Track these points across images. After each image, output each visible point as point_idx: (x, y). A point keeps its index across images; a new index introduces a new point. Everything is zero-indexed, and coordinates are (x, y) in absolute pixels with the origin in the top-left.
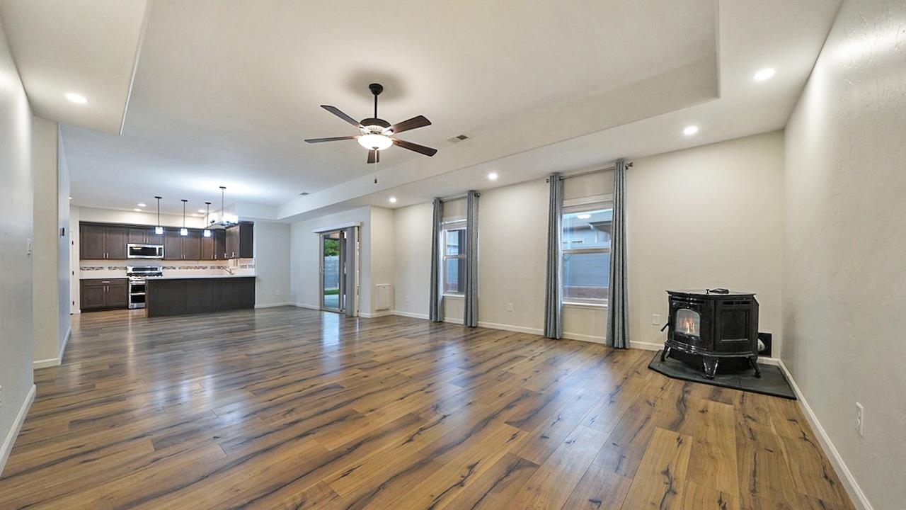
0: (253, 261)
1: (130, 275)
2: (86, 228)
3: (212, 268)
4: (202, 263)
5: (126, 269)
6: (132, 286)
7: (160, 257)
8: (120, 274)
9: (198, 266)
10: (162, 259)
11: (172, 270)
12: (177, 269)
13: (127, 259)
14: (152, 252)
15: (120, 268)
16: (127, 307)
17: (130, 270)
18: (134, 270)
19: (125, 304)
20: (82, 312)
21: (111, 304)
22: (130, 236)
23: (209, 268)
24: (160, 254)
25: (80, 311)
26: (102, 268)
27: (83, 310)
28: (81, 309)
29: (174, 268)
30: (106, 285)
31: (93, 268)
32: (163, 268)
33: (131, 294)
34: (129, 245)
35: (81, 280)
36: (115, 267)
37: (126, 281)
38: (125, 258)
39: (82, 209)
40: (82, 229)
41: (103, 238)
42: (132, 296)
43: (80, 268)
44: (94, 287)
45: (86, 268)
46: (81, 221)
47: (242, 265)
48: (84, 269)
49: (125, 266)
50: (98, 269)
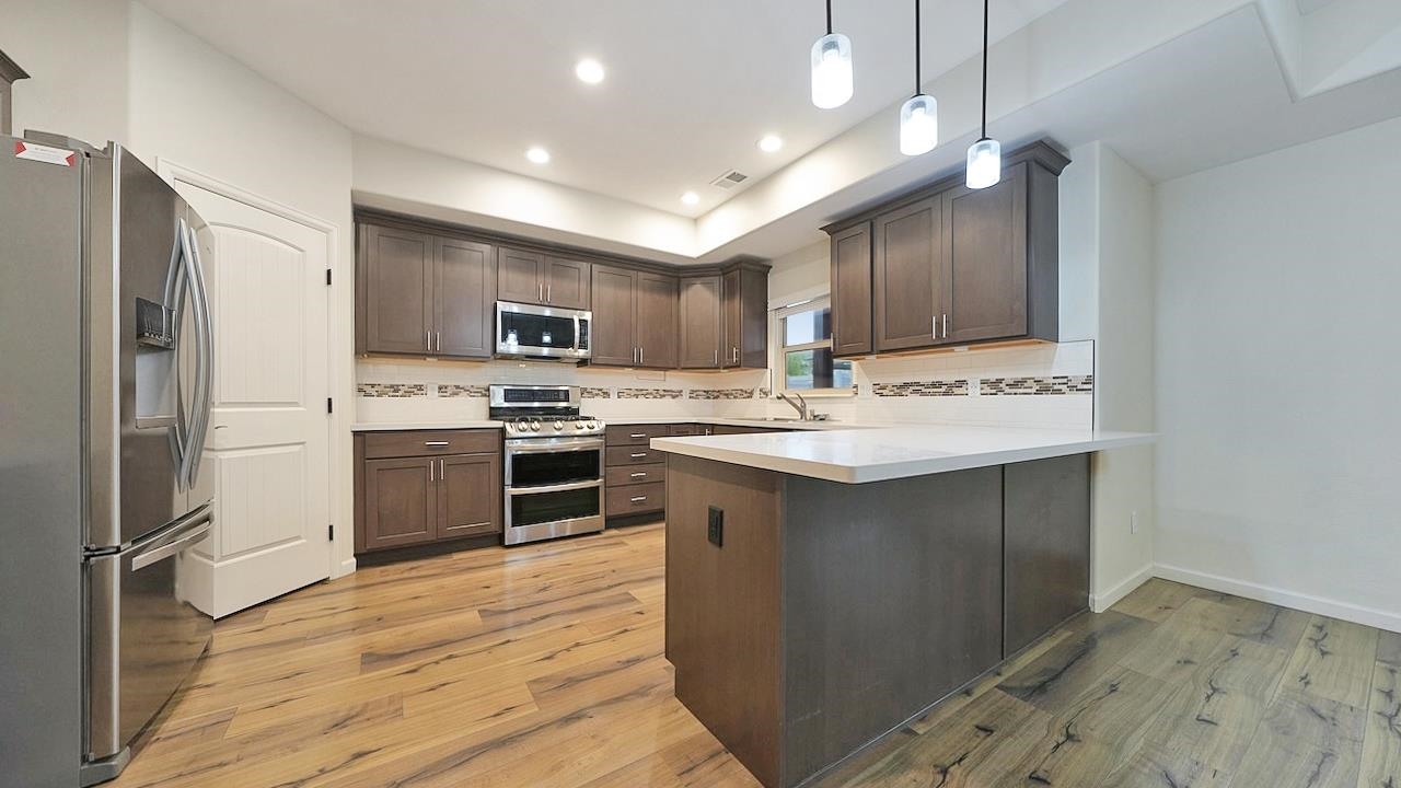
1: (494, 413)
2: (369, 231)
3: (694, 394)
4: (673, 380)
5: (487, 393)
6: (515, 458)
7: (579, 352)
8: (468, 413)
9: (661, 387)
10: (585, 362)
11: (599, 400)
12: (614, 396)
13: (493, 356)
14: (562, 332)
15: (471, 392)
16: (499, 540)
17: (497, 399)
18: (509, 396)
19: (491, 525)
20: (359, 566)
21: (454, 530)
22: (504, 273)
23: (686, 394)
24: (583, 345)
25: (354, 563)
26: (420, 388)
27: (366, 557)
28: (355, 555)
29: (606, 394)
30: (437, 453)
31: (395, 389)
32: (585, 393)
33: (510, 491)
34: (501, 306)
35: (355, 433)
36: (457, 387)
37: (496, 439)
38: (488, 351)
39: (364, 142)
40: (363, 234)
41: (424, 268)
42: (514, 497)
43: (355, 389)
44: (401, 463)
45: (373, 386)
46: (359, 203)
47: (900, 382)
48: (369, 389)
49: (486, 384)
50: (408, 393)
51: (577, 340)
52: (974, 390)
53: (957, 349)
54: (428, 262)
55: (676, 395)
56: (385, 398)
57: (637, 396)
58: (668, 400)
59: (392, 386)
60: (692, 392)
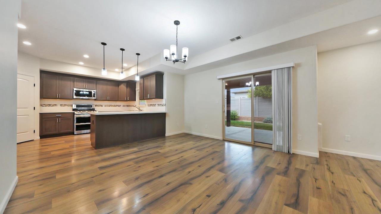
0: (164, 101)
1: (74, 110)
2: (44, 75)
3: (124, 106)
5: (72, 106)
7: (94, 98)
8: (68, 110)
9: (116, 104)
10: (95, 100)
11: (100, 107)
12: (104, 106)
13: (73, 99)
15: (68, 105)
16: (73, 134)
17: (74, 107)
18: (77, 106)
19: (70, 131)
20: (40, 138)
21: (62, 131)
22: (75, 83)
24: (94, 96)
25: (39, 137)
26: (56, 105)
27: (42, 136)
28: (40, 136)
29: (102, 106)
30: (59, 117)
31: (50, 105)
32: (96, 106)
33: (75, 124)
34: (75, 89)
35: (40, 114)
36: (65, 105)
37: (73, 115)
38: (72, 98)
39: (42, 60)
40: (42, 76)
41: (57, 83)
42: (76, 125)
43: (40, 105)
44: (50, 119)
45: (44, 104)
46: (41, 70)
47: (150, 104)
48: (43, 105)
49: (71, 104)
50: (53, 106)
51: (93, 95)
52: (157, 105)
53: (153, 99)
54: (58, 81)
55: (119, 106)
56: (47, 107)
57: (109, 106)
58: (117, 107)
59: (49, 104)
60: (123, 105)
